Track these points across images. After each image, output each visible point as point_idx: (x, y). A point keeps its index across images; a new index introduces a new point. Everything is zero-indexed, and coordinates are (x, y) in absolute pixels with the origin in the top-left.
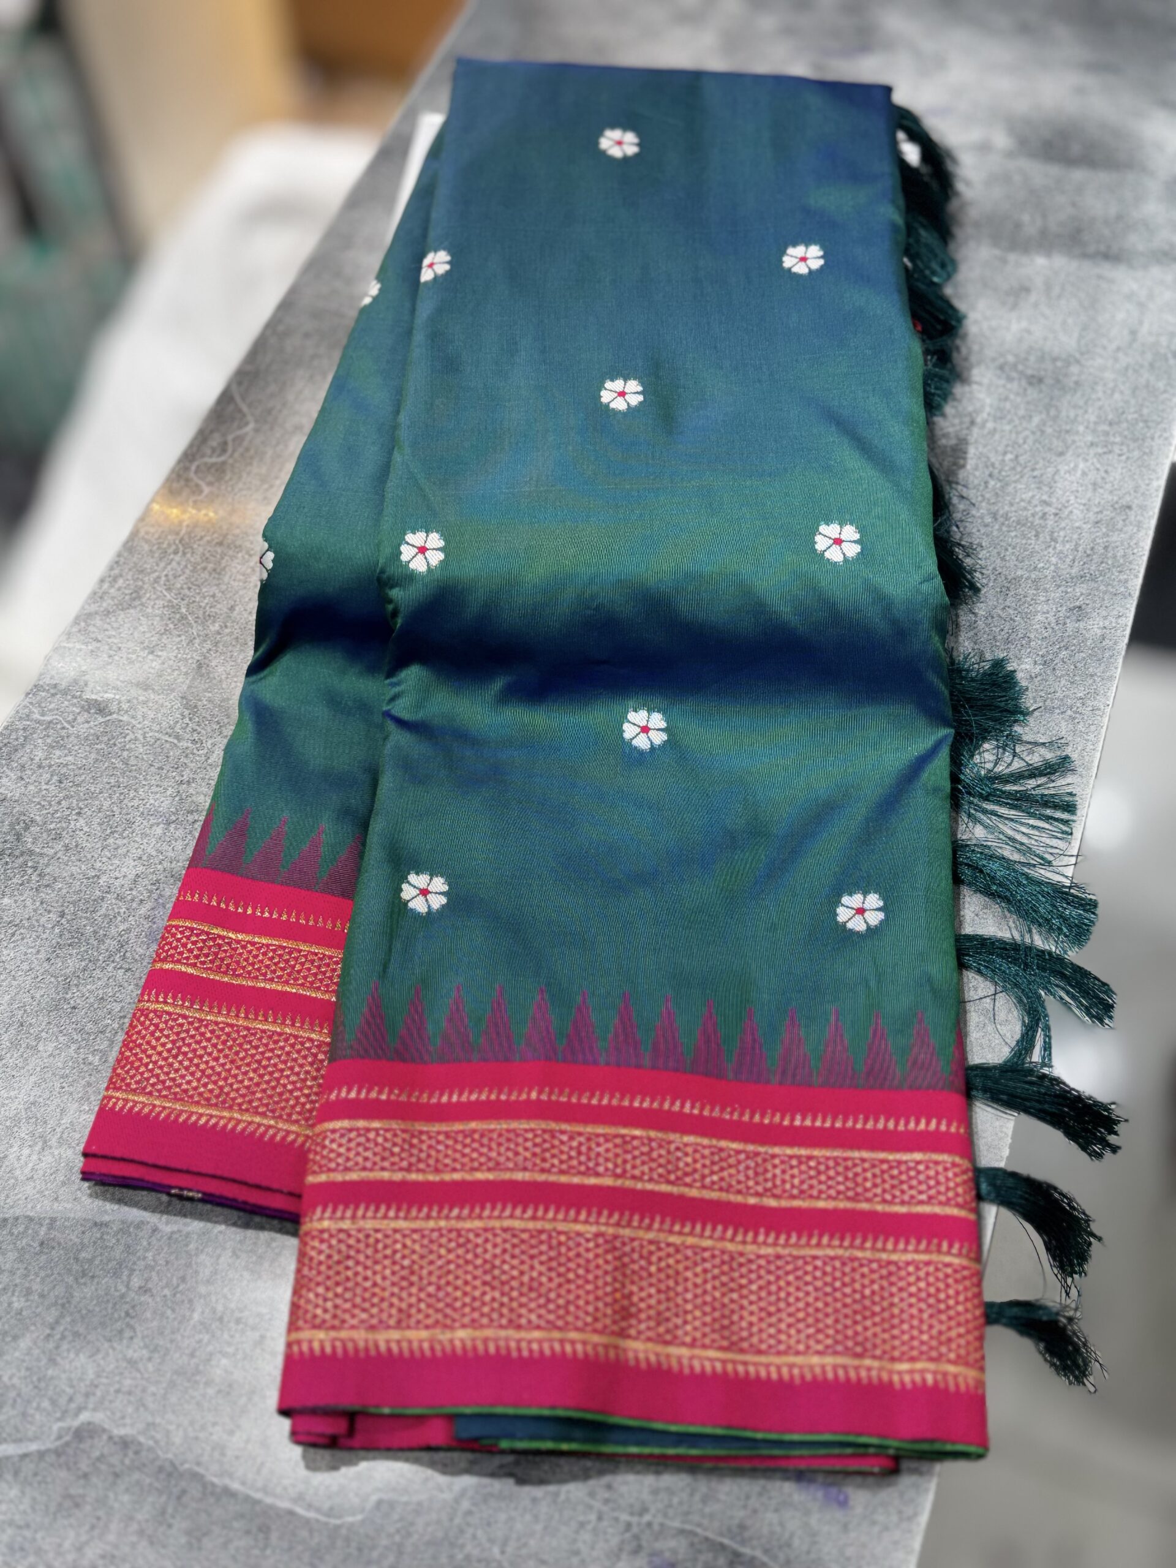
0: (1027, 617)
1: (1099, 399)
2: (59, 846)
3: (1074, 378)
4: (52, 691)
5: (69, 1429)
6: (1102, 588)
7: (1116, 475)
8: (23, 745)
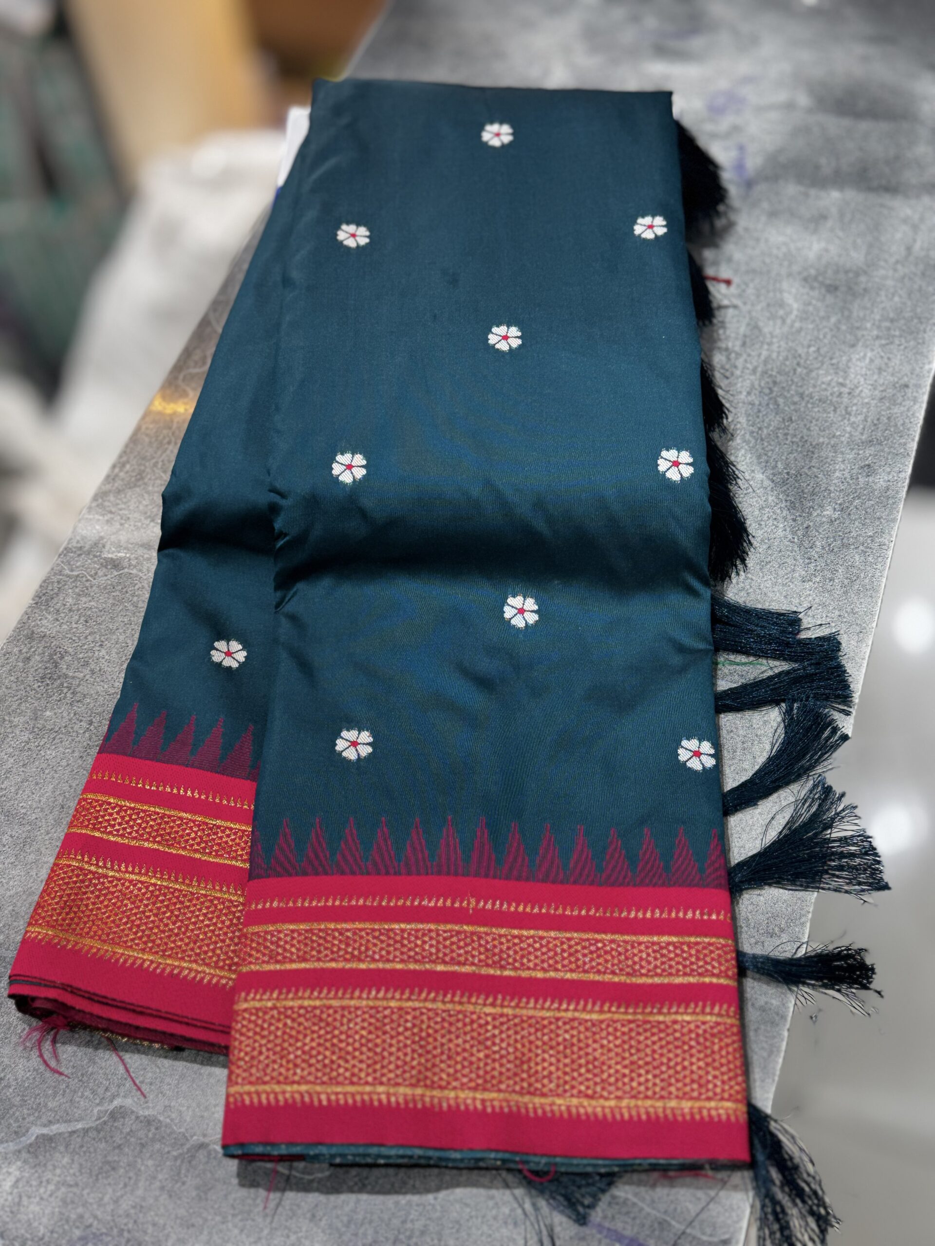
0: (828, 475)
1: (882, 302)
2: (87, 671)
3: (863, 286)
4: (79, 552)
5: (107, 1111)
6: (886, 449)
7: (895, 361)
8: (57, 594)
